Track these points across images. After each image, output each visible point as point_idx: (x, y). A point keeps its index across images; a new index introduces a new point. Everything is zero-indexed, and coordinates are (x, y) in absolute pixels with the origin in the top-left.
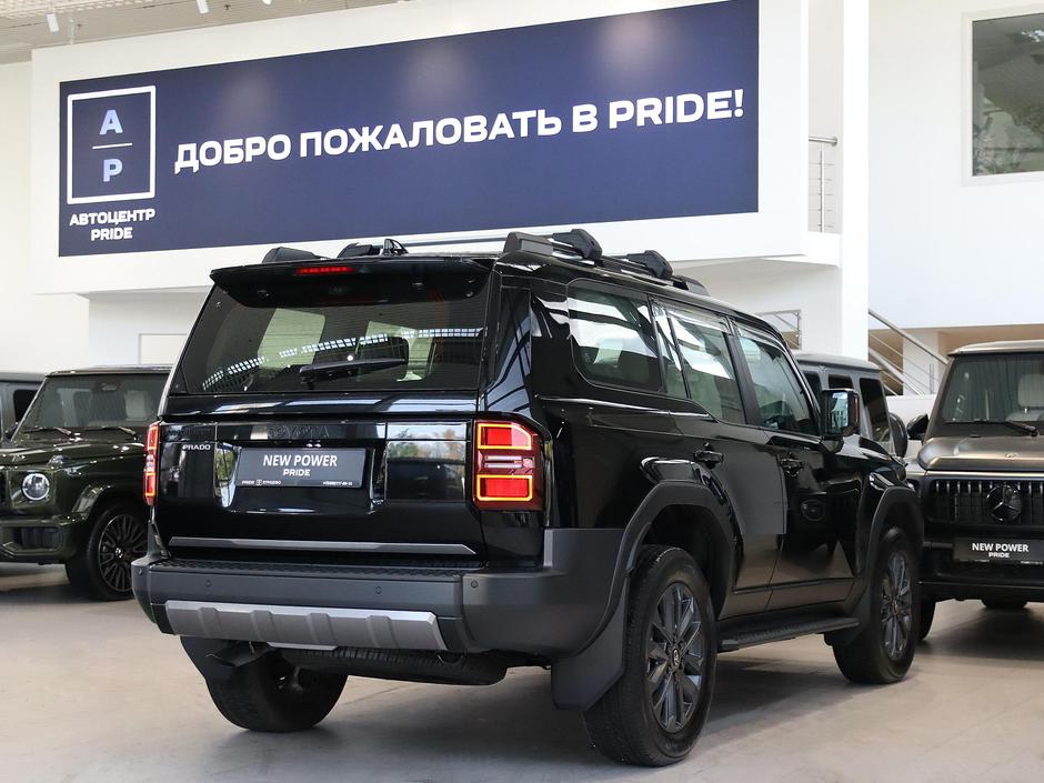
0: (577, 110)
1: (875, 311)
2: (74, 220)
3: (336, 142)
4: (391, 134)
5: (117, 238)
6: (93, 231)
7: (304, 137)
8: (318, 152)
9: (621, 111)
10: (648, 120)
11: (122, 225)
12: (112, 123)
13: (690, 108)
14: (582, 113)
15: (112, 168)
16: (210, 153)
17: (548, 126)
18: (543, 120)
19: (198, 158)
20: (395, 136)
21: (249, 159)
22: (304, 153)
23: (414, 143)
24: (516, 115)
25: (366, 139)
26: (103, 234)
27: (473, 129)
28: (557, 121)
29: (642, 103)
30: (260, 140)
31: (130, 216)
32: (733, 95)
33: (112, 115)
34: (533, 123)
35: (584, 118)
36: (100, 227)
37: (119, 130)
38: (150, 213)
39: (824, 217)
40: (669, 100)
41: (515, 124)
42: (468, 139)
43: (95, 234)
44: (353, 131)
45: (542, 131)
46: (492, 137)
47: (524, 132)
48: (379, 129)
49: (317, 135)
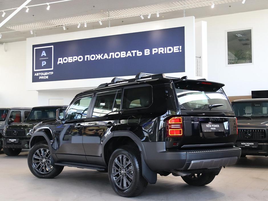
0: (145, 50)
2: (35, 75)
3: (93, 57)
4: (105, 56)
5: (45, 78)
6: (40, 77)
7: (86, 56)
8: (89, 60)
9: (155, 51)
10: (161, 53)
11: (46, 76)
12: (44, 54)
13: (170, 50)
14: (146, 51)
15: (44, 63)
16: (65, 60)
17: (139, 54)
18: (138, 52)
19: (63, 61)
20: (106, 56)
21: (74, 61)
22: (86, 60)
23: (110, 57)
24: (132, 52)
25: (99, 57)
26: (42, 77)
27: (123, 54)
28: (141, 53)
29: (159, 49)
30: (76, 57)
31: (48, 74)
32: (179, 47)
33: (44, 52)
34: (136, 53)
35: (147, 52)
36: (41, 76)
37: (45, 55)
38: (52, 73)
40: (165, 48)
41: (132, 54)
42: (122, 57)
43: (40, 78)
44: (96, 55)
45: (138, 55)
46: (127, 56)
47: (134, 55)
48: (102, 54)
49: (89, 56)
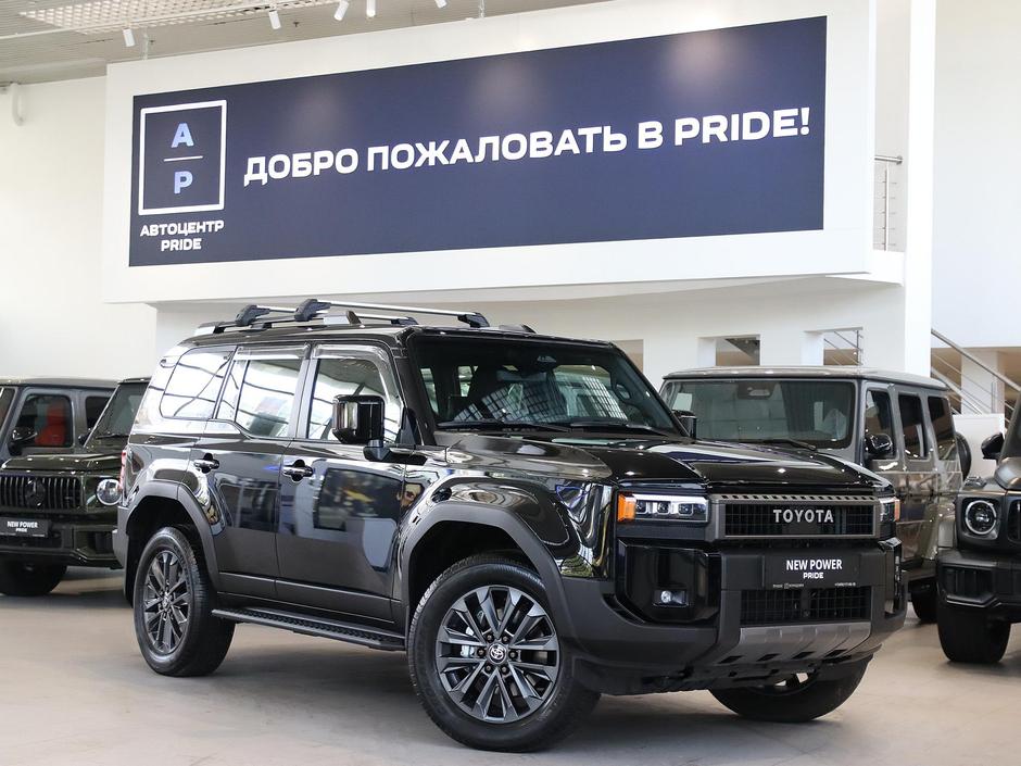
0: (643, 126)
1: (938, 330)
2: (144, 231)
3: (403, 156)
4: (457, 149)
5: (186, 248)
6: (163, 242)
7: (372, 151)
8: (385, 166)
9: (687, 128)
10: (713, 137)
11: (191, 236)
12: (184, 136)
13: (756, 125)
14: (647, 130)
15: (183, 180)
16: (279, 166)
17: (614, 142)
18: (608, 136)
19: (267, 170)
20: (462, 151)
21: (317, 172)
22: (371, 167)
23: (480, 158)
24: (581, 132)
25: (432, 154)
26: (174, 245)
27: (539, 145)
28: (622, 138)
29: (707, 120)
30: (328, 154)
32: (800, 112)
33: (183, 128)
34: (598, 139)
35: (649, 135)
36: (170, 238)
37: (190, 143)
38: (219, 225)
39: (889, 235)
40: (735, 118)
41: (581, 141)
42: (534, 154)
43: (165, 245)
44: (420, 146)
45: (608, 147)
46: (558, 153)
47: (590, 148)
48: (445, 144)
49: (384, 150)
